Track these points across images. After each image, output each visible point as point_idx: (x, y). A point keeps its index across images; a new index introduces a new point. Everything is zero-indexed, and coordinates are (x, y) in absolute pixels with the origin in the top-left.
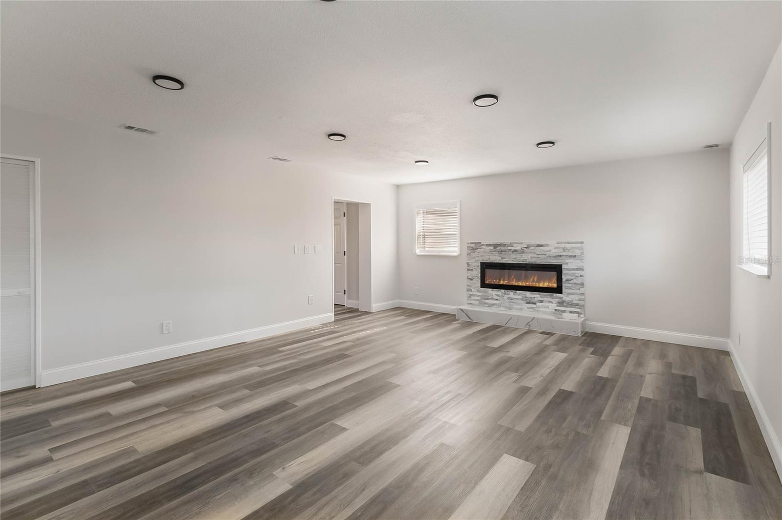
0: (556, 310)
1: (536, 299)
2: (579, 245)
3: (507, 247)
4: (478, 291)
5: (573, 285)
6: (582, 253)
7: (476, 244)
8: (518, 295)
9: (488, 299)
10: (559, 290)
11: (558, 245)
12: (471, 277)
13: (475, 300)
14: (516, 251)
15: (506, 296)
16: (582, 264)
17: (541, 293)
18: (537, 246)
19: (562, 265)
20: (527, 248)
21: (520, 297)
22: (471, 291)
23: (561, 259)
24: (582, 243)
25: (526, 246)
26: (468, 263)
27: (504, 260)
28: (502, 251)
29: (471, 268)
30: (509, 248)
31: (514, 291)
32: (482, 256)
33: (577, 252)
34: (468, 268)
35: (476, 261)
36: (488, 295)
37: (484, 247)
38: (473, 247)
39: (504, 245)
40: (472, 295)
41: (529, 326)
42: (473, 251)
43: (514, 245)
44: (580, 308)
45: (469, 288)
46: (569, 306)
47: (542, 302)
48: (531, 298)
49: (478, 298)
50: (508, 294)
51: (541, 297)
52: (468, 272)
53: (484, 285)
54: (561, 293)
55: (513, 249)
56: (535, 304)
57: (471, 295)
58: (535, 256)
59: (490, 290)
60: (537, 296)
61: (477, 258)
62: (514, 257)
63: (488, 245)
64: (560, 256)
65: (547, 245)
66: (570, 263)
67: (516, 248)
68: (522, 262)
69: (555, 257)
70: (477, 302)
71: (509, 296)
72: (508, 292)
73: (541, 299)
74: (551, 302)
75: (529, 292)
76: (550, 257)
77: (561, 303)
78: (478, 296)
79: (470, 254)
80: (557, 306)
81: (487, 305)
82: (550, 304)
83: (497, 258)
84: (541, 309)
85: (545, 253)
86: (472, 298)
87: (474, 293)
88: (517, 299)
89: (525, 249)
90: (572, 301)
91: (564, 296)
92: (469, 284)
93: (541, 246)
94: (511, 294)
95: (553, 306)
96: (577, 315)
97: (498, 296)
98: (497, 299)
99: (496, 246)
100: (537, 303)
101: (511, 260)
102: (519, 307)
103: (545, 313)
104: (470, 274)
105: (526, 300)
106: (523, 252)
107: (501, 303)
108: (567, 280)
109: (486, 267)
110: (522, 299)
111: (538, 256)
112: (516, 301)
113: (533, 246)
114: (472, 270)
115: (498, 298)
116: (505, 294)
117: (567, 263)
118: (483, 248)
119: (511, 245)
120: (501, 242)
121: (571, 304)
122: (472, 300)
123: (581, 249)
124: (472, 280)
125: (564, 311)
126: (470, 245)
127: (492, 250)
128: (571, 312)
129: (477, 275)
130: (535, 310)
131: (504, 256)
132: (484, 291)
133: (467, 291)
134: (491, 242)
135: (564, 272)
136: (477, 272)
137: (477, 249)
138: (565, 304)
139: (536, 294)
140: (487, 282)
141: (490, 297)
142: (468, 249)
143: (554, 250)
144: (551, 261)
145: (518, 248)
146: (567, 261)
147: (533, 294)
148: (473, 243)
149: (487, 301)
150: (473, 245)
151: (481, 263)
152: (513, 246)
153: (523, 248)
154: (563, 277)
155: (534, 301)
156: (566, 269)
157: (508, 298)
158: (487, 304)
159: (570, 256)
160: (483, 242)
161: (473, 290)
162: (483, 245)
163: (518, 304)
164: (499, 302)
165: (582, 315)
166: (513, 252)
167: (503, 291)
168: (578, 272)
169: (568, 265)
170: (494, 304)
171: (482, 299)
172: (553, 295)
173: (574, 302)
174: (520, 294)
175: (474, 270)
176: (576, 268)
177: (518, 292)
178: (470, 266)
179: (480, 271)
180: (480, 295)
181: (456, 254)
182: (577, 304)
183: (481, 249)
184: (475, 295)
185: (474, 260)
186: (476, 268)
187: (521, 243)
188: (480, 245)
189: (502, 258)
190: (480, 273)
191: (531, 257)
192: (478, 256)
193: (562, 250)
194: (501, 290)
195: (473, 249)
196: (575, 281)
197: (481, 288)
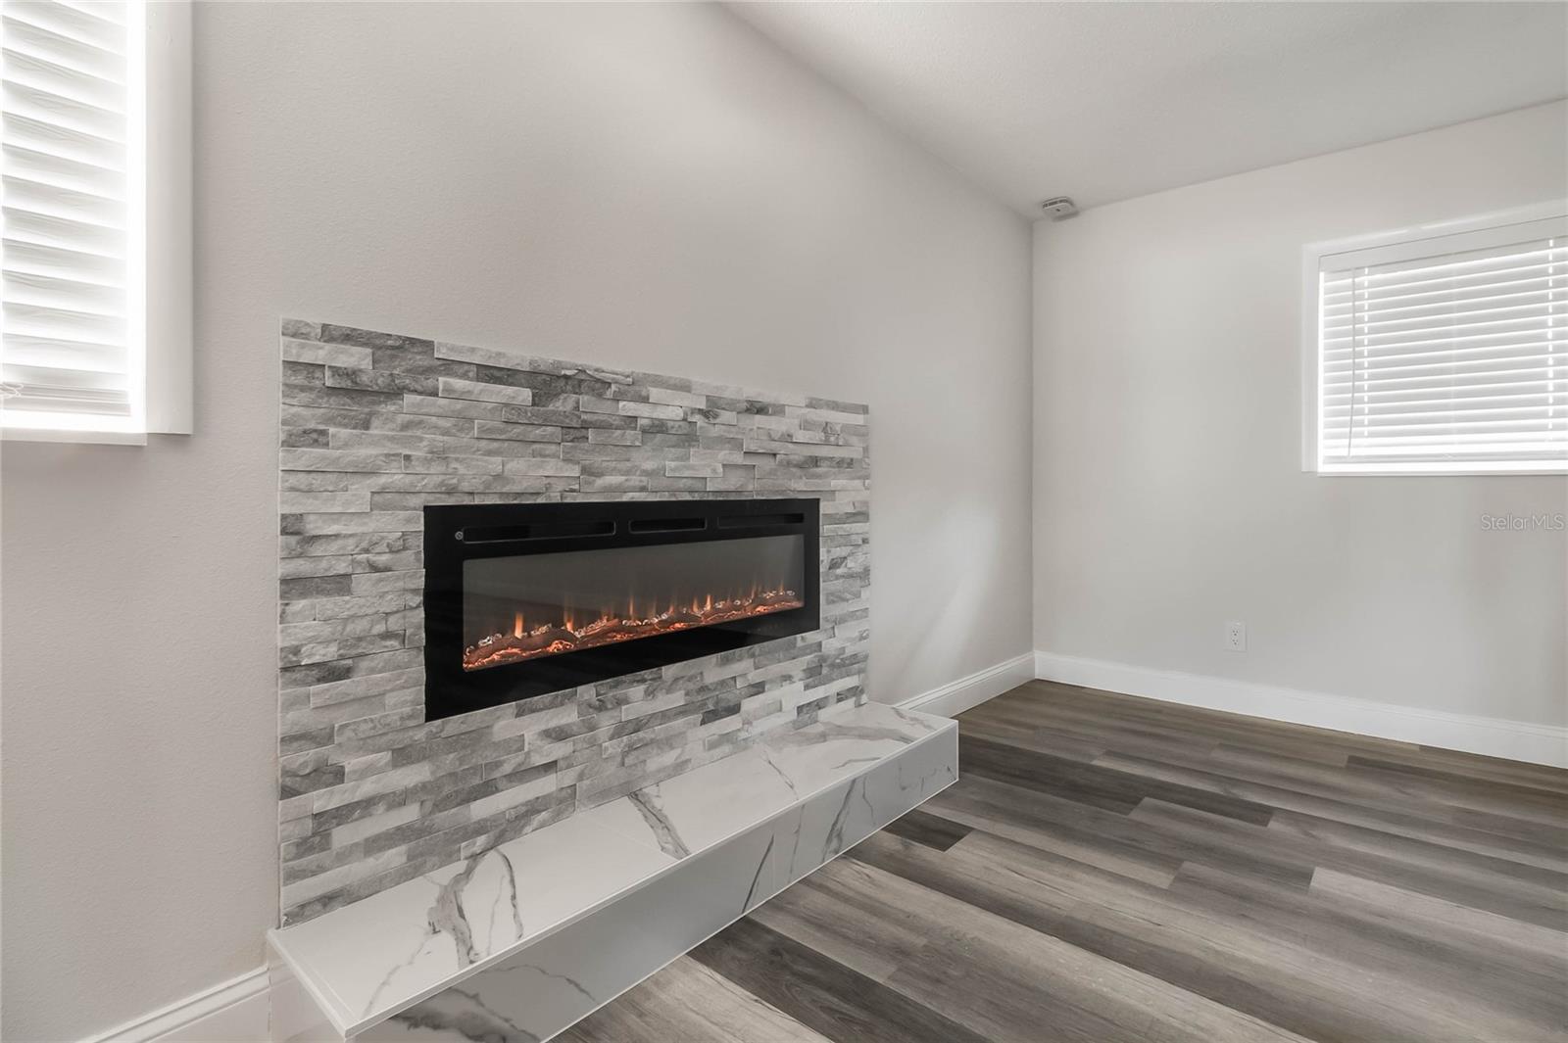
0: (800, 709)
1: (739, 684)
2: (858, 419)
3: (616, 398)
4: (403, 756)
5: (848, 582)
6: (866, 450)
7: (389, 347)
8: (669, 691)
9: (488, 789)
10: (808, 616)
11: (811, 415)
12: (327, 653)
13: (374, 845)
14: (658, 427)
15: (606, 722)
16: (864, 495)
17: (755, 649)
18: (748, 410)
19: (818, 502)
20: (705, 414)
21: (677, 699)
22: (339, 775)
23: (819, 476)
24: (865, 410)
25: (703, 406)
26: (291, 527)
27: (600, 482)
28: (585, 426)
29: (328, 561)
30: (627, 408)
31: (644, 674)
32: (440, 455)
33: (856, 449)
34: (302, 567)
35: (383, 499)
36: (491, 756)
37: (459, 384)
38: (351, 374)
39: (598, 387)
40: (342, 815)
41: (839, 836)
42: (358, 409)
43: (655, 393)
44: (859, 672)
46: (836, 672)
47: (758, 688)
48: (723, 683)
49: (410, 814)
50: (620, 702)
51: (756, 667)
52: (299, 605)
53: (451, 687)
54: (817, 625)
55: (644, 412)
56: (735, 709)
57: (326, 820)
58: (738, 458)
59: (503, 722)
60: (743, 666)
61: (394, 476)
62: (649, 465)
63: (491, 374)
64: (815, 461)
65: (779, 410)
66: (840, 490)
67: (661, 414)
68: (687, 497)
69: (800, 467)
71: (627, 713)
72: (619, 692)
73: (754, 676)
74: (789, 679)
75: (714, 658)
76: (789, 464)
77: (815, 675)
78: (398, 800)
79: (320, 436)
80: (807, 687)
81: (481, 841)
82: (786, 686)
83: (552, 467)
84: (756, 728)
85: (775, 446)
86: (343, 836)
87: (368, 788)
88: (665, 716)
89: (697, 418)
90: (843, 650)
91: (831, 639)
92: (304, 718)
93: (759, 411)
94: (637, 696)
95: (796, 693)
96: (850, 703)
97: (559, 735)
98: (550, 767)
99: (546, 383)
100: (745, 705)
102: (669, 758)
104: (313, 629)
105: (704, 704)
106: (689, 438)
107: (581, 777)
108: (834, 565)
110: (682, 712)
111: (749, 462)
112: (658, 730)
113: (731, 405)
114: (340, 584)
115: (558, 750)
116: (601, 707)
117: (830, 493)
118: (450, 392)
119: (634, 389)
120: (581, 361)
121: (847, 664)
122: (343, 858)
123: (862, 432)
124: (344, 673)
126: (320, 353)
127: (518, 409)
128: (839, 699)
129: (394, 624)
130: (733, 742)
132: (454, 743)
133: (287, 792)
134: (518, 354)
135: (825, 529)
136: (401, 596)
137: (395, 393)
138: (825, 671)
140: (480, 656)
141: (507, 768)
142: (289, 389)
143: (801, 436)
145: (671, 408)
147: (726, 662)
148: (350, 337)
149: (481, 809)
150: (355, 358)
151: (428, 510)
152: (645, 400)
153: (694, 411)
154: (822, 551)
155: (730, 697)
156: (834, 517)
157: (619, 732)
158: (480, 828)
159: (839, 463)
160: (448, 341)
161: (351, 763)
162: (449, 367)
163: (668, 743)
164: (567, 777)
165: (864, 698)
166: (644, 431)
167: (587, 692)
168: (857, 527)
169: (838, 497)
170: (532, 809)
171: (438, 807)
172: (793, 645)
173: (849, 652)
174: (676, 680)
175: (363, 583)
176: (850, 509)
177: (669, 671)
178: (317, 550)
179: (421, 583)
180: (424, 787)
181: (133, 423)
182: (855, 659)
183: (435, 394)
184: (367, 805)
185: (361, 491)
186: (384, 559)
187: (684, 387)
188: (421, 361)
189: (584, 470)
190: (420, 599)
191: (724, 466)
192: (407, 458)
193: (822, 435)
194: (580, 689)
195: (351, 389)
196: (850, 563)
197: (436, 722)
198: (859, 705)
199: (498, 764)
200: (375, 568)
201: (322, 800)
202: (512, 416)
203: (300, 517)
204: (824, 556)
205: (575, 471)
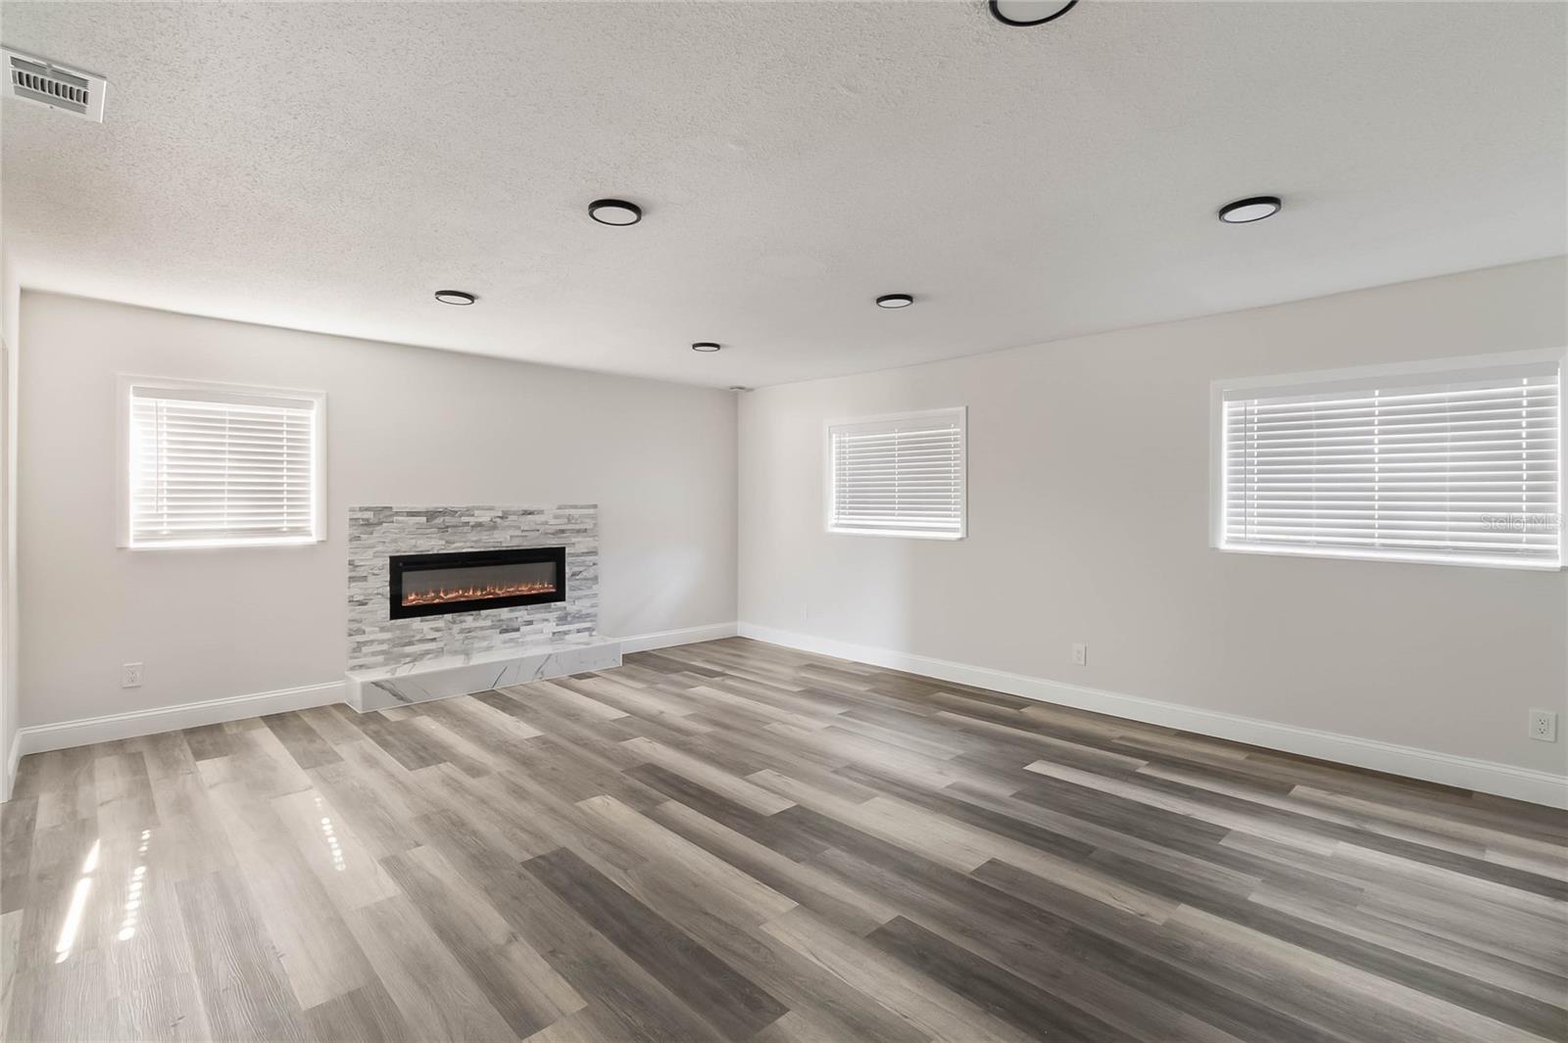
0: (554, 633)
1: (519, 620)
2: (591, 511)
3: (460, 516)
4: (383, 629)
5: (584, 582)
6: (595, 524)
7: (378, 510)
8: (484, 619)
9: (412, 644)
10: (559, 595)
11: (560, 512)
12: (360, 598)
13: (374, 654)
14: (479, 525)
15: (456, 628)
16: (596, 544)
17: (529, 607)
18: (523, 514)
19: (564, 548)
20: (501, 518)
21: (488, 623)
22: (364, 632)
23: (565, 538)
24: (595, 506)
25: (500, 514)
26: (351, 563)
27: (453, 546)
28: (447, 527)
29: (360, 572)
30: (465, 519)
31: (473, 613)
32: (395, 541)
33: (589, 525)
34: (353, 574)
35: (376, 555)
36: (412, 633)
37: (400, 518)
38: (367, 520)
39: (453, 513)
40: (365, 643)
42: (369, 529)
43: (476, 513)
44: (592, 621)
45: (355, 626)
46: (576, 620)
47: (530, 623)
48: (511, 619)
49: (385, 647)
50: (461, 622)
51: (528, 614)
52: (353, 584)
53: (399, 611)
54: (564, 600)
55: (472, 520)
56: (518, 630)
57: (360, 644)
58: (520, 534)
59: (415, 623)
60: (521, 613)
61: (380, 548)
62: (474, 539)
63: (412, 514)
64: (563, 531)
65: (541, 512)
66: (579, 542)
67: (480, 520)
68: (492, 549)
69: (553, 534)
70: (380, 658)
71: (464, 626)
72: (462, 618)
73: (528, 618)
74: (547, 620)
75: (506, 609)
76: (546, 533)
77: (563, 619)
78: (382, 642)
79: (358, 538)
80: (557, 625)
81: (408, 659)
82: (546, 623)
83: (433, 542)
84: (529, 638)
85: (538, 527)
86: (365, 649)
87: (372, 637)
88: (482, 628)
89: (498, 520)
90: (581, 611)
91: (568, 606)
92: (354, 615)
93: (530, 514)
94: (469, 620)
95: (551, 627)
96: (587, 633)
97: (437, 630)
98: (434, 640)
99: (431, 515)
100: (523, 629)
101: (468, 544)
102: (485, 644)
103: (536, 643)
104: (357, 590)
105: (501, 626)
106: (493, 527)
107: (445, 645)
108: (574, 575)
109: (401, 566)
110: (491, 628)
111: (524, 534)
112: (479, 633)
113: (514, 513)
114: (365, 578)
115: (436, 635)
116: (454, 622)
117: (573, 544)
118: (398, 522)
119: (469, 512)
120: (444, 505)
121: (580, 617)
122: (365, 655)
123: (593, 517)
124: (366, 604)
125: (566, 633)
126: (359, 515)
127: (422, 524)
128: (579, 631)
129: (380, 591)
130: (517, 642)
131: (452, 538)
132: (399, 627)
133: (350, 635)
134: (422, 507)
135: (568, 559)
136: (382, 583)
137: (381, 523)
138: (569, 619)
139: (520, 610)
140: (411, 599)
141: (417, 638)
142: (351, 526)
143: (552, 522)
144: (548, 542)
145: (485, 518)
146: (573, 540)
147: (512, 611)
148: (367, 509)
149: (408, 649)
150: (369, 515)
151: (391, 557)
152: (473, 515)
153: (496, 517)
155: (515, 625)
156: (573, 555)
157: (462, 631)
158: (408, 656)
159: (578, 531)
160: (396, 506)
161: (367, 630)
162: (397, 514)
163: (484, 638)
164: (441, 644)
165: (594, 633)
166: (472, 527)
167: (448, 617)
168: (590, 559)
169: (575, 547)
170: (427, 652)
171: (394, 646)
172: (550, 606)
173: (584, 612)
174: (487, 616)
175: (371, 578)
176: (586, 550)
177: (484, 613)
178: (358, 569)
179: (388, 579)
180: (389, 640)
181: (313, 539)
182: (588, 615)
183: (392, 522)
184: (372, 642)
185: (371, 552)
186: (376, 572)
187: (491, 509)
188: (389, 513)
189: (447, 542)
190: (388, 584)
191: (511, 537)
192: (384, 542)
193: (566, 520)
194: (446, 615)
195: (367, 523)
196: (584, 574)
197: (393, 621)
198: (591, 635)
199: (413, 637)
200: (374, 574)
201: (359, 638)
202: (419, 527)
203: (353, 561)
204: (568, 571)
205: (443, 542)
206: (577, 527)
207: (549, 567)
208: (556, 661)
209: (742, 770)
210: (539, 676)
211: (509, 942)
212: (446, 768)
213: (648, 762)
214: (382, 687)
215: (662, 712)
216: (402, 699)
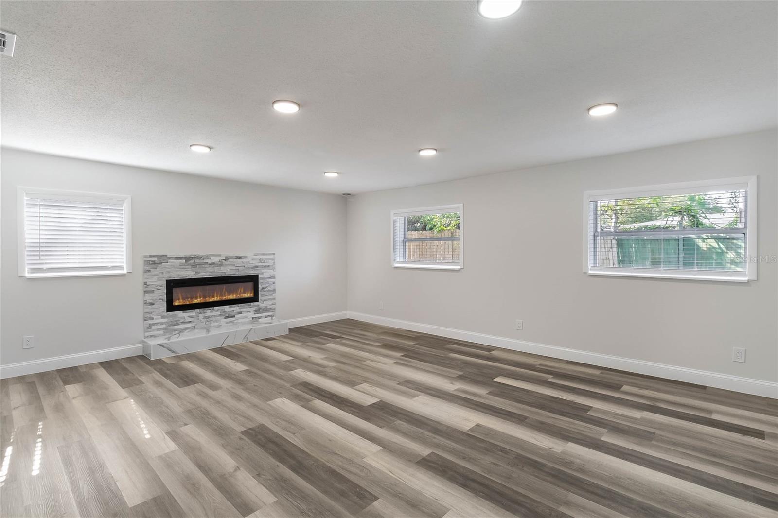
0: (253, 318)
1: (235, 311)
2: (272, 256)
3: (203, 259)
4: (163, 317)
5: (268, 292)
6: (274, 263)
7: (160, 256)
8: (216, 312)
9: (177, 324)
10: (255, 299)
11: (255, 257)
12: (151, 301)
13: (158, 330)
14: (214, 263)
15: (201, 316)
16: (273, 273)
17: (240, 305)
18: (236, 258)
19: (258, 275)
20: (225, 260)
21: (218, 313)
22: (153, 319)
23: (258, 270)
24: (274, 254)
25: (224, 258)
26: (145, 283)
27: (199, 274)
28: (196, 265)
29: (150, 288)
30: (206, 261)
31: (211, 308)
32: (169, 272)
33: (270, 263)
34: (147, 289)
35: (159, 279)
36: (178, 319)
37: (172, 261)
38: (154, 261)
39: (199, 258)
40: (154, 324)
42: (155, 266)
43: (212, 257)
44: (273, 312)
45: (149, 316)
46: (264, 311)
47: (241, 313)
48: (230, 311)
49: (164, 326)
50: (204, 313)
51: (240, 309)
52: (146, 294)
53: (171, 308)
54: (258, 301)
55: (209, 261)
56: (234, 317)
57: (150, 325)
58: (234, 268)
59: (180, 314)
60: (236, 308)
61: (161, 276)
62: (211, 271)
63: (177, 258)
64: (257, 267)
65: (245, 257)
66: (266, 272)
67: (213, 261)
68: (220, 276)
69: (252, 268)
70: (162, 332)
71: (206, 315)
72: (204, 311)
73: (239, 310)
74: (249, 312)
75: (227, 306)
76: (248, 268)
77: (257, 311)
78: (162, 324)
79: (149, 271)
80: (255, 314)
81: (177, 332)
82: (249, 313)
83: (189, 273)
84: (240, 321)
85: (244, 265)
86: (153, 328)
87: (156, 321)
88: (215, 316)
89: (223, 261)
90: (266, 307)
91: (260, 304)
92: (147, 310)
93: (240, 258)
94: (208, 312)
95: (252, 315)
96: (270, 318)
97: (191, 317)
98: (190, 322)
99: (188, 259)
100: (236, 316)
101: (208, 273)
102: (216, 324)
103: (244, 323)
104: (149, 298)
105: (225, 315)
106: (221, 265)
108: (263, 288)
109: (172, 285)
110: (220, 315)
111: (237, 268)
112: (214, 319)
113: (232, 258)
114: (152, 292)
115: (191, 319)
116: (200, 313)
117: (263, 273)
118: (170, 262)
119: (208, 257)
120: (196, 254)
121: (266, 310)
122: (153, 330)
123: (273, 259)
124: (154, 304)
125: (259, 318)
126: (149, 259)
127: (183, 263)
128: (266, 317)
129: (161, 297)
130: (234, 323)
131: (199, 270)
132: (172, 316)
133: (145, 320)
134: (182, 255)
135: (260, 281)
136: (162, 293)
137: (161, 263)
138: (261, 311)
139: (235, 307)
140: (176, 303)
141: (181, 321)
142: (145, 264)
143: (251, 262)
144: (250, 272)
145: (216, 260)
146: (263, 271)
147: (231, 307)
148: (154, 256)
149: (176, 327)
150: (153, 259)
151: (166, 280)
152: (210, 259)
153: (222, 260)
154: (260, 286)
155: (233, 314)
156: (262, 279)
157: (205, 317)
158: (176, 330)
159: (265, 267)
160: (169, 254)
161: (155, 317)
162: (170, 258)
163: (216, 321)
164: (194, 324)
165: (274, 318)
166: (210, 264)
167: (198, 310)
168: (272, 280)
170: (186, 329)
171: (169, 326)
172: (251, 305)
173: (268, 307)
174: (218, 310)
175: (156, 291)
176: (269, 276)
177: (216, 308)
178: (149, 286)
179: (165, 291)
180: (167, 322)
181: (125, 271)
182: (271, 309)
183: (167, 263)
184: (157, 324)
185: (156, 277)
186: (159, 288)
187: (220, 255)
188: (166, 258)
189: (196, 272)
190: (165, 294)
191: (230, 269)
192: (163, 273)
193: (259, 261)
194: (196, 310)
195: (154, 263)
196: (269, 288)
197: (168, 313)
198: (272, 319)
199: (179, 320)
200: (158, 289)
201: (151, 322)
202: (181, 264)
203: (146, 282)
204: (260, 287)
205: (194, 273)
206: (264, 264)
207: (250, 285)
208: (255, 332)
209: (352, 384)
210: (246, 339)
211: (236, 470)
212: (199, 386)
213: (304, 381)
214: (163, 347)
215: (310, 357)
216: (173, 352)
